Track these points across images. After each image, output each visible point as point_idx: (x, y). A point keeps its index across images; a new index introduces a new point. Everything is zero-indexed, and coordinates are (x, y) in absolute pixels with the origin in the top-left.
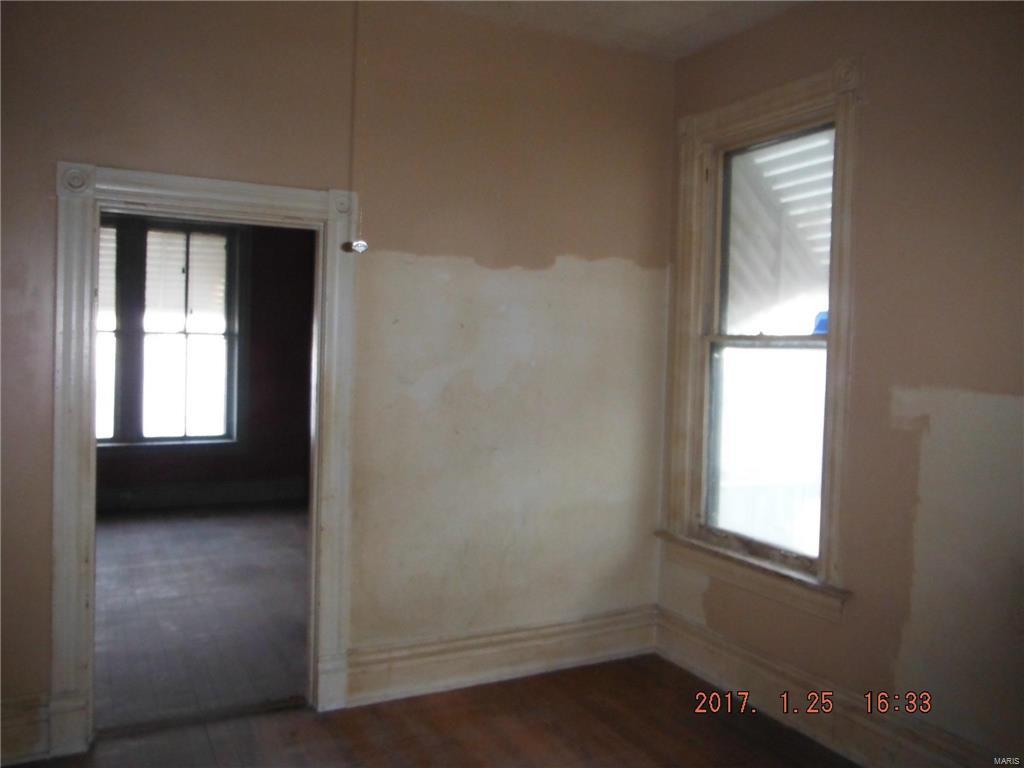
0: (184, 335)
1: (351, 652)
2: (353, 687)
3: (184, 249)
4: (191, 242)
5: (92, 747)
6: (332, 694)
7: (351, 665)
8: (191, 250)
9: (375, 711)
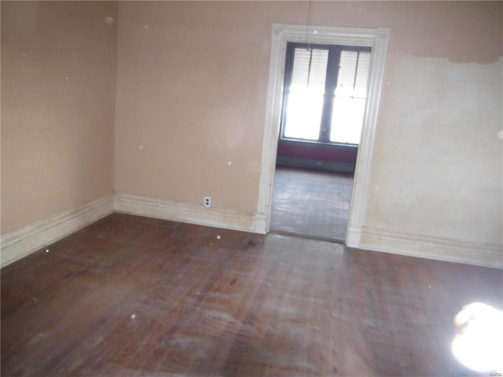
0: (351, 98)
1: (363, 227)
2: (363, 241)
3: (356, 59)
4: (360, 56)
5: (268, 233)
6: (354, 241)
7: (363, 232)
8: (359, 59)
9: (370, 253)
